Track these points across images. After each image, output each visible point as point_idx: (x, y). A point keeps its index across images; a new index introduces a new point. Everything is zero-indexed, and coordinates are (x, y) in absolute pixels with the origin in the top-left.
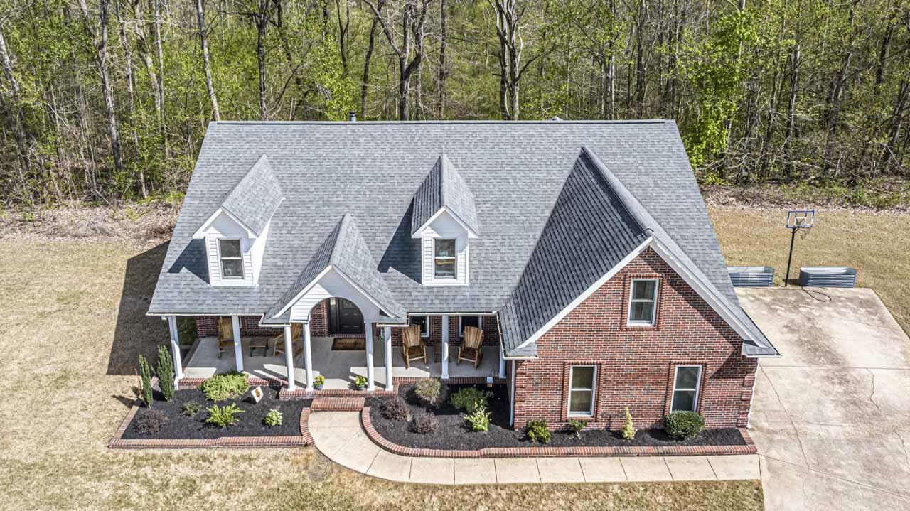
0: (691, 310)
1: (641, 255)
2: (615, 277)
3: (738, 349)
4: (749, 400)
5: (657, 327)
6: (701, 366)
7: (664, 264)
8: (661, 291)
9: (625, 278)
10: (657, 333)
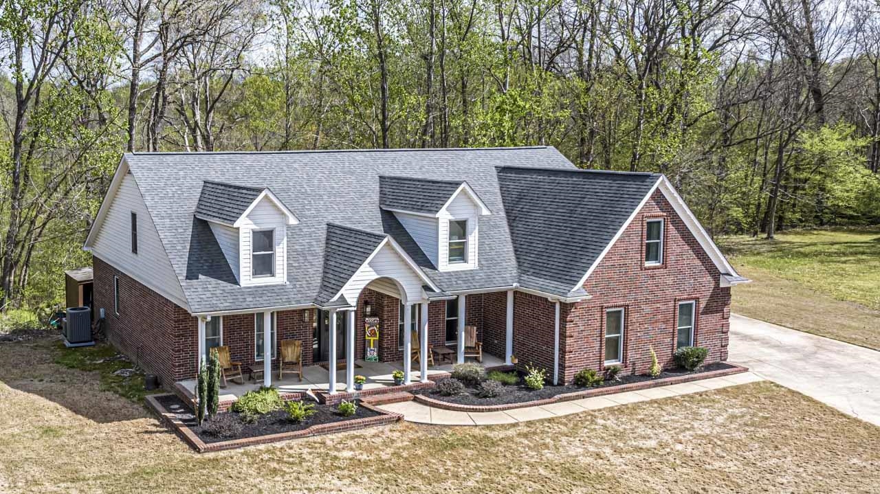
0: (686, 247)
1: (652, 197)
2: (635, 218)
3: (717, 281)
4: (727, 332)
5: (665, 266)
6: (694, 302)
7: (667, 203)
8: (666, 230)
9: (643, 218)
10: (665, 271)
